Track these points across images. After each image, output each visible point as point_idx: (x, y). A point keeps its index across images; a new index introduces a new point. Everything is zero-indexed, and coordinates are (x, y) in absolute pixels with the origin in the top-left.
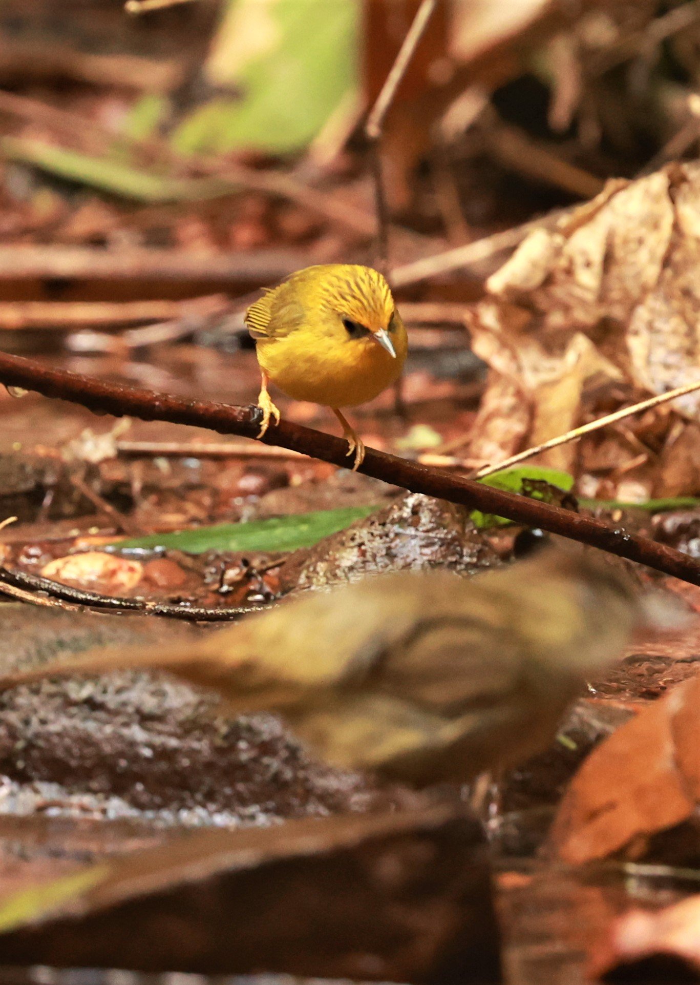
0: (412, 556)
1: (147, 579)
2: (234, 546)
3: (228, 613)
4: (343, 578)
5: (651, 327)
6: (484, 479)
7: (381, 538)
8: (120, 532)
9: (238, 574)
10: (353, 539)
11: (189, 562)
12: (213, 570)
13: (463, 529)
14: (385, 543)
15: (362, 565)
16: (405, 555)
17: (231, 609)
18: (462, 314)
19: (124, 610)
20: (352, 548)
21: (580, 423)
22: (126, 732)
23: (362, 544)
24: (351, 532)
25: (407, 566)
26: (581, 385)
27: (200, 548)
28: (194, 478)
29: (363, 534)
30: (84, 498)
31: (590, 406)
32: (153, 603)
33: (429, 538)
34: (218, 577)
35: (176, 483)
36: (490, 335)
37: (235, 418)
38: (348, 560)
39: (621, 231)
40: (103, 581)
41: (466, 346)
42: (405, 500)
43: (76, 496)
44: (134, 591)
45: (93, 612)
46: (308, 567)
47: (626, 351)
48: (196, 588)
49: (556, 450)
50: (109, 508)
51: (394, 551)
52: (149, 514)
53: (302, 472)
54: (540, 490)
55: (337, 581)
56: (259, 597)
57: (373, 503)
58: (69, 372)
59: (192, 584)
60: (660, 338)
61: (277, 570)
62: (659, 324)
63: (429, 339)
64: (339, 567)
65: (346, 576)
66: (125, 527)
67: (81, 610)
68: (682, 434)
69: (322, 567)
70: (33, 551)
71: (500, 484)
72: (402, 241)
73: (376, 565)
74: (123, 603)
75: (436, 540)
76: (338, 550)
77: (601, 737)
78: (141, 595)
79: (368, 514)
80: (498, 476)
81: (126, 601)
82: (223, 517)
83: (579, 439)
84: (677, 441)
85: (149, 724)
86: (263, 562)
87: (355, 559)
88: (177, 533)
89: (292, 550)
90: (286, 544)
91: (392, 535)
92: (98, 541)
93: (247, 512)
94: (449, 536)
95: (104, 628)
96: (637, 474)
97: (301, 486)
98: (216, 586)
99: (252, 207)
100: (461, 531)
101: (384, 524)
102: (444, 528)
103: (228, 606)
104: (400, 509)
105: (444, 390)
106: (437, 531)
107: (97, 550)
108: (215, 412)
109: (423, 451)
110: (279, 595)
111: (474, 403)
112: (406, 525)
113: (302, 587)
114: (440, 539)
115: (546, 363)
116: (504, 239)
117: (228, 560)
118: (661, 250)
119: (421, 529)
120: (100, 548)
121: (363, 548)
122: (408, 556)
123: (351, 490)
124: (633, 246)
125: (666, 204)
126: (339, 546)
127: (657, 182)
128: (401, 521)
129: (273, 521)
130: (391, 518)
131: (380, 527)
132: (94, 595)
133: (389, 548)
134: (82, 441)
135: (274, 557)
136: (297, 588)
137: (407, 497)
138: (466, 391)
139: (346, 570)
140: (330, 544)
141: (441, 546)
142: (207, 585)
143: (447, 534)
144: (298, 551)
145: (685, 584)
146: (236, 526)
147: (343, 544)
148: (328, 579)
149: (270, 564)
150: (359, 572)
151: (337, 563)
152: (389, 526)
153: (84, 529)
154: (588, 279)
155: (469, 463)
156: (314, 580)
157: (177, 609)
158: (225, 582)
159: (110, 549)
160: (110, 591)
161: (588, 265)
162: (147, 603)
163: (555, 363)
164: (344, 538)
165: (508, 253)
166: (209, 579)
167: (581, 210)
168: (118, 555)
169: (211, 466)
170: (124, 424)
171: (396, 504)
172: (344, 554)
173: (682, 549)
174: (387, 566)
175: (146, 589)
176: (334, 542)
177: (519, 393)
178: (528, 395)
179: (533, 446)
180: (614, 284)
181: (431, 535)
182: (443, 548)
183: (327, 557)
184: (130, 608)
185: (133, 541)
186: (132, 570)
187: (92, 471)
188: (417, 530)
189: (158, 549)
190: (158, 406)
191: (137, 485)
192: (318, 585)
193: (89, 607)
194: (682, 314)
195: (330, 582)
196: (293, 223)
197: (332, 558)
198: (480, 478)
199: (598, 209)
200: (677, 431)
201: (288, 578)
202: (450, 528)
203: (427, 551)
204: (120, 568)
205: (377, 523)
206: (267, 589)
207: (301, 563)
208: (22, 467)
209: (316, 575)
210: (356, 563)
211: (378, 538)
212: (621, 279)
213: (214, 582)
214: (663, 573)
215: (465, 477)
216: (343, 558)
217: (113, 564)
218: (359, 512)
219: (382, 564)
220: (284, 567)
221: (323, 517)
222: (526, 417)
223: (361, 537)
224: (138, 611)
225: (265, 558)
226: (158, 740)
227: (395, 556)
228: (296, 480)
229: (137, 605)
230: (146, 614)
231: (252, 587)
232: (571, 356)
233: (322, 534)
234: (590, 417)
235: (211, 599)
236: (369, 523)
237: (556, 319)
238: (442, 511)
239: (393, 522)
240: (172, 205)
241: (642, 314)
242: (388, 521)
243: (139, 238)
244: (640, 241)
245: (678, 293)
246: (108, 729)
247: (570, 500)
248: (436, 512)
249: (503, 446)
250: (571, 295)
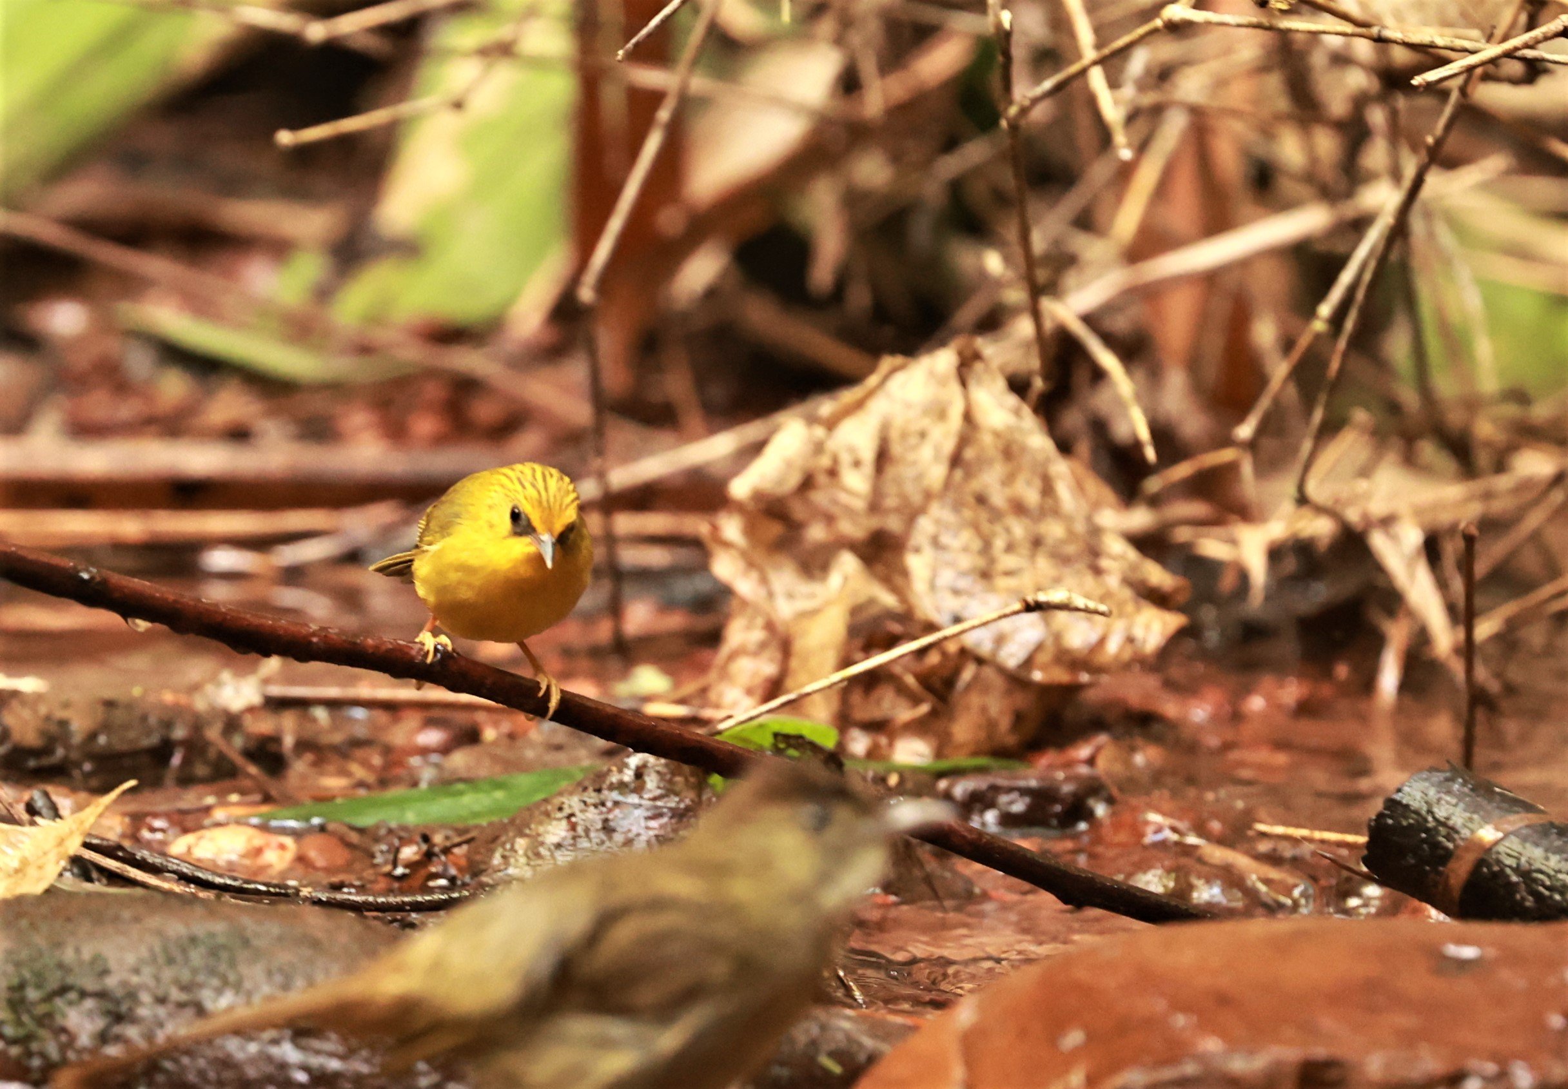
0: (635, 830)
1: (301, 859)
2: (411, 817)
3: (403, 902)
4: (549, 858)
5: (935, 542)
6: (727, 734)
7: (596, 806)
8: (267, 799)
9: (416, 853)
10: (560, 809)
11: (354, 837)
12: (384, 847)
13: (699, 796)
14: (601, 813)
15: (571, 842)
16: (625, 829)
17: (407, 896)
18: (696, 525)
19: (274, 898)
20: (560, 819)
21: (846, 663)
22: (275, 1051)
23: (572, 815)
24: (557, 801)
25: (629, 842)
26: (847, 617)
27: (367, 820)
28: (361, 732)
29: (573, 803)
30: (222, 757)
31: (859, 642)
32: (310, 889)
33: (657, 807)
34: (391, 857)
35: (337, 738)
36: (734, 552)
37: (413, 658)
38: (554, 834)
39: (898, 423)
40: (247, 862)
41: (703, 566)
42: (627, 760)
43: (212, 754)
44: (284, 874)
45: (233, 900)
46: (503, 845)
47: (905, 573)
48: (363, 870)
49: (817, 698)
50: (253, 770)
51: (612, 824)
52: (304, 777)
53: (496, 724)
54: (796, 747)
55: (540, 862)
56: (443, 882)
57: (586, 763)
58: (204, 600)
59: (357, 866)
60: (947, 556)
61: (465, 847)
62: (945, 539)
63: (656, 557)
64: (542, 844)
65: (552, 856)
66: (274, 793)
67: (218, 897)
68: (976, 678)
69: (521, 843)
70: (158, 823)
71: (745, 740)
72: (622, 433)
73: (590, 840)
74: (272, 890)
75: (665, 810)
76: (541, 823)
77: (873, 1059)
78: (292, 879)
79: (579, 776)
80: (743, 730)
81: (275, 886)
82: (397, 781)
83: (845, 683)
84: (969, 687)
85: (304, 1041)
86: (447, 838)
87: (563, 834)
88: (339, 801)
89: (484, 822)
90: (476, 815)
91: (609, 804)
92: (240, 811)
93: (427, 775)
94: (682, 806)
95: (248, 922)
96: (919, 727)
97: (495, 743)
98: (388, 868)
99: (433, 391)
100: (696, 800)
101: (599, 791)
102: (676, 794)
103: (402, 892)
104: (620, 771)
105: (675, 621)
106: (666, 799)
107: (239, 822)
108: (389, 651)
109: (648, 699)
110: (467, 879)
111: (713, 638)
112: (627, 790)
113: (497, 869)
114: (670, 809)
115: (804, 587)
116: (752, 431)
117: (403, 834)
118: (949, 446)
119: (646, 796)
120: (243, 820)
121: (573, 819)
122: (629, 831)
123: (559, 748)
124: (913, 440)
125: (955, 388)
126: (543, 818)
127: (944, 359)
128: (622, 787)
129: (460, 786)
130: (608, 782)
131: (593, 794)
132: (235, 879)
133: (606, 821)
134: (219, 684)
135: (460, 832)
136: (490, 871)
137: (628, 756)
138: (703, 623)
139: (552, 848)
140: (531, 816)
141: (671, 818)
142: (375, 866)
143: (678, 803)
144: (491, 824)
145: (978, 866)
146: (413, 792)
147: (547, 814)
148: (528, 858)
149: (457, 840)
150: (568, 850)
151: (540, 839)
152: (605, 792)
153: (222, 795)
154: (857, 482)
155: (707, 713)
156: (512, 861)
157: (339, 896)
158: (399, 862)
159: (255, 821)
160: (255, 873)
161: (857, 464)
162: (302, 889)
163: (815, 588)
164: (549, 807)
165: (756, 449)
166: (379, 859)
167: (848, 396)
168: (264, 828)
169: (382, 717)
170: (273, 664)
171: (616, 766)
172: (550, 828)
173: (975, 822)
174: (603, 842)
175: (300, 870)
176: (537, 813)
177: (770, 626)
178: (781, 628)
179: (787, 692)
180: (890, 489)
181: (659, 803)
182: (673, 821)
183: (527, 831)
184: (280, 895)
185: (285, 812)
186: (282, 847)
187: (232, 723)
188: (641, 797)
189: (316, 821)
190: (316, 644)
191: (289, 741)
192: (516, 867)
193: (229, 894)
194: (976, 527)
195: (532, 863)
196: (485, 411)
197: (534, 833)
198: (720, 733)
199: (871, 394)
200: (968, 673)
201: (478, 858)
202: (684, 794)
203: (654, 824)
204: (268, 845)
205: (591, 789)
206: (453, 871)
207: (495, 839)
208: (144, 718)
209: (514, 854)
210: (564, 839)
211: (592, 809)
212: (898, 482)
213: (386, 863)
214: (949, 852)
215: (700, 731)
216: (548, 832)
217: (259, 839)
218: (568, 776)
219: (598, 841)
220: (473, 844)
221: (523, 781)
222: (778, 655)
223: (570, 807)
224: (290, 899)
225: (450, 833)
226: (315, 1061)
227: (614, 830)
228: (489, 734)
229: (290, 891)
230: (301, 902)
231: (433, 869)
232: (835, 579)
233: (522, 802)
234: (859, 655)
235: (382, 884)
236: (581, 789)
237: (816, 533)
238: (673, 774)
239: (612, 787)
240: (336, 389)
241: (925, 525)
242: (605, 786)
243: (292, 428)
244: (923, 435)
245: (971, 500)
246: (253, 1048)
247: (835, 759)
248: (665, 774)
249: (749, 692)
250: (835, 502)
